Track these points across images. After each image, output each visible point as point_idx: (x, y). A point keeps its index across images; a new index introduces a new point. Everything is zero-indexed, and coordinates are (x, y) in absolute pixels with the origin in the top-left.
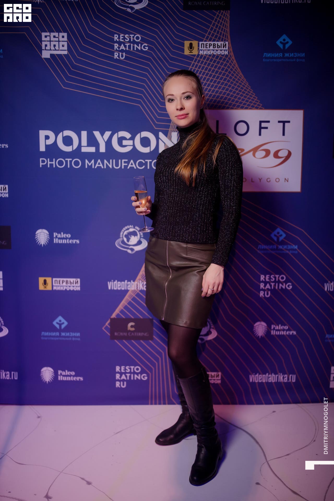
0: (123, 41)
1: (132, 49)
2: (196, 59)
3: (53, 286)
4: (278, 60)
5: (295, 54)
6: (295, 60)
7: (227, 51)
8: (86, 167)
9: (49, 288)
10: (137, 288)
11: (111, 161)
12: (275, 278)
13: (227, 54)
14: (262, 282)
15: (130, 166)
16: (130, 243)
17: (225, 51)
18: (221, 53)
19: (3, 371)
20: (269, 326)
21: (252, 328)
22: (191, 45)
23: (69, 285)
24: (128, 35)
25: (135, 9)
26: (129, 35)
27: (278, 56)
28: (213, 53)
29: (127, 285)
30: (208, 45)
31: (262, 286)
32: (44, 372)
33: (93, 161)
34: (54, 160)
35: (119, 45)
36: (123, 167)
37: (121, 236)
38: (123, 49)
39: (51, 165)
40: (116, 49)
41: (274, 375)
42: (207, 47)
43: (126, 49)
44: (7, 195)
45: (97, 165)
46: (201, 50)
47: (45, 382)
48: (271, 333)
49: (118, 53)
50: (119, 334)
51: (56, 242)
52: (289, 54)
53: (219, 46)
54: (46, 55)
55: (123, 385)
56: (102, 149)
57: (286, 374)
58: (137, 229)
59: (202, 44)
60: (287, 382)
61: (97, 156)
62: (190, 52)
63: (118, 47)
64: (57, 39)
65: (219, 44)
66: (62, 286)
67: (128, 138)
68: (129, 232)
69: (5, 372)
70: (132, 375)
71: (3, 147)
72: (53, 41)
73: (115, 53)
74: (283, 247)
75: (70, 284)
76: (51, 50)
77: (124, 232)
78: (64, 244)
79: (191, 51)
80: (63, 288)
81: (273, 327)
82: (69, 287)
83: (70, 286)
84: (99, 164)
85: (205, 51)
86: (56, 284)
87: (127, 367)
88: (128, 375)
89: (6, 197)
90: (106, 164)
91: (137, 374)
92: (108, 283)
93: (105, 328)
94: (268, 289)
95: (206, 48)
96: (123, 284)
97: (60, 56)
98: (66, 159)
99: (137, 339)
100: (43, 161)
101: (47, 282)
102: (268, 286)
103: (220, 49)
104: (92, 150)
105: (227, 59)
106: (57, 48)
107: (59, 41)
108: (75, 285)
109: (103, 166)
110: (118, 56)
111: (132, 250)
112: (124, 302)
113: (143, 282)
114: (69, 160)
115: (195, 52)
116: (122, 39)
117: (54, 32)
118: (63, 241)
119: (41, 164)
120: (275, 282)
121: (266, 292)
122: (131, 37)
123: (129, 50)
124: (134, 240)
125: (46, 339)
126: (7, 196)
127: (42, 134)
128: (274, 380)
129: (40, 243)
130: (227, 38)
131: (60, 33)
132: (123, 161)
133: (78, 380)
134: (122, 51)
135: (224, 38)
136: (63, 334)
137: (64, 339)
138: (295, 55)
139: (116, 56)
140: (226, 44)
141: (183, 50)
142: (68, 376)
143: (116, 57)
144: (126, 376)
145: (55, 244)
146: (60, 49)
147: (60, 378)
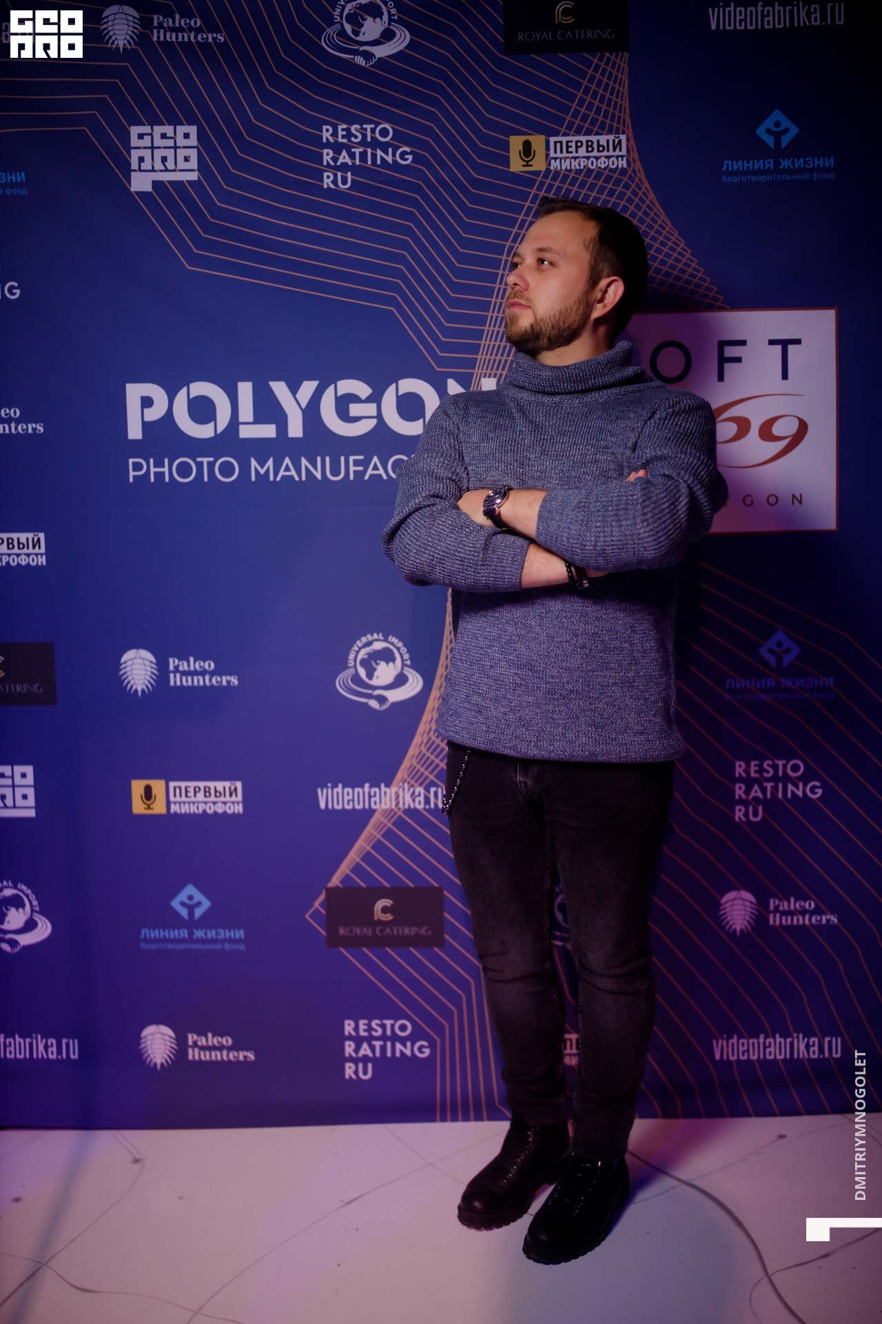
0: (345, 141)
1: (369, 162)
2: (542, 184)
3: (168, 803)
4: (763, 179)
5: (809, 160)
6: (808, 176)
7: (625, 159)
8: (253, 479)
9: (159, 808)
10: (397, 804)
11: (319, 459)
12: (775, 767)
13: (625, 166)
14: (741, 780)
15: (370, 472)
16: (374, 682)
17: (620, 159)
18: (608, 165)
19: (39, 1037)
20: (762, 902)
21: (714, 908)
22: (527, 145)
23: (213, 798)
24: (359, 127)
25: (377, 56)
26: (362, 127)
27: (762, 168)
28: (587, 164)
29: (370, 797)
30: (573, 144)
31: (739, 790)
32: (150, 1038)
33: (270, 463)
34: (166, 460)
35: (334, 153)
36: (352, 477)
37: (351, 664)
38: (347, 163)
39: (160, 476)
40: (327, 161)
41: (782, 1040)
42: (570, 150)
43: (354, 164)
44: (43, 561)
45: (282, 473)
46: (555, 159)
47: (152, 1064)
48: (768, 921)
49: (332, 172)
50: (351, 931)
51: (175, 682)
52: (791, 160)
53: (603, 147)
54: (140, 183)
55: (365, 1072)
56: (295, 429)
57: (815, 1035)
58: (392, 644)
59: (556, 143)
60: (818, 1060)
61: (280, 447)
62: (524, 166)
63: (332, 159)
64: (170, 143)
65: (603, 142)
66: (194, 803)
67: (363, 397)
68: (372, 651)
69: (44, 1041)
70: (389, 1044)
71: (30, 431)
72: (159, 148)
73: (325, 174)
74: (794, 683)
75: (216, 796)
76: (156, 171)
77: (358, 652)
78: (199, 687)
79: (527, 162)
80: (198, 808)
81: (772, 903)
82: (212, 805)
83: (214, 803)
84: (287, 469)
85: (565, 161)
86: (178, 799)
87: (374, 1023)
88: (378, 1044)
89: (40, 564)
90: (307, 468)
91: (403, 1041)
92: (319, 791)
93: (311, 916)
94: (756, 799)
95: (568, 152)
96: (358, 793)
97: (178, 185)
98: (199, 459)
99: (401, 943)
100: (137, 467)
101: (154, 792)
102: (756, 792)
103: (605, 153)
104: (268, 431)
105: (626, 179)
106: (170, 164)
107: (175, 147)
108: (228, 798)
109: (299, 475)
110: (332, 182)
111: (382, 699)
112: (362, 844)
113: (412, 786)
114: (205, 460)
115: (538, 164)
116: (343, 137)
117: (164, 124)
118: (195, 678)
119: (132, 474)
120: (775, 779)
121: (751, 808)
122: (366, 129)
123: (362, 164)
124: (385, 673)
125: (153, 946)
126: (42, 563)
127: (134, 392)
128: (780, 1054)
129: (132, 687)
130: (624, 126)
131: (178, 127)
132: (352, 458)
133: (241, 1058)
134: (344, 168)
135: (615, 124)
136: (199, 934)
137: (201, 946)
138: (809, 163)
139: (327, 182)
140: (620, 142)
141: (506, 161)
142: (213, 1048)
143: (328, 184)
144: (373, 1048)
145: (172, 687)
146: (179, 168)
147: (193, 1054)
